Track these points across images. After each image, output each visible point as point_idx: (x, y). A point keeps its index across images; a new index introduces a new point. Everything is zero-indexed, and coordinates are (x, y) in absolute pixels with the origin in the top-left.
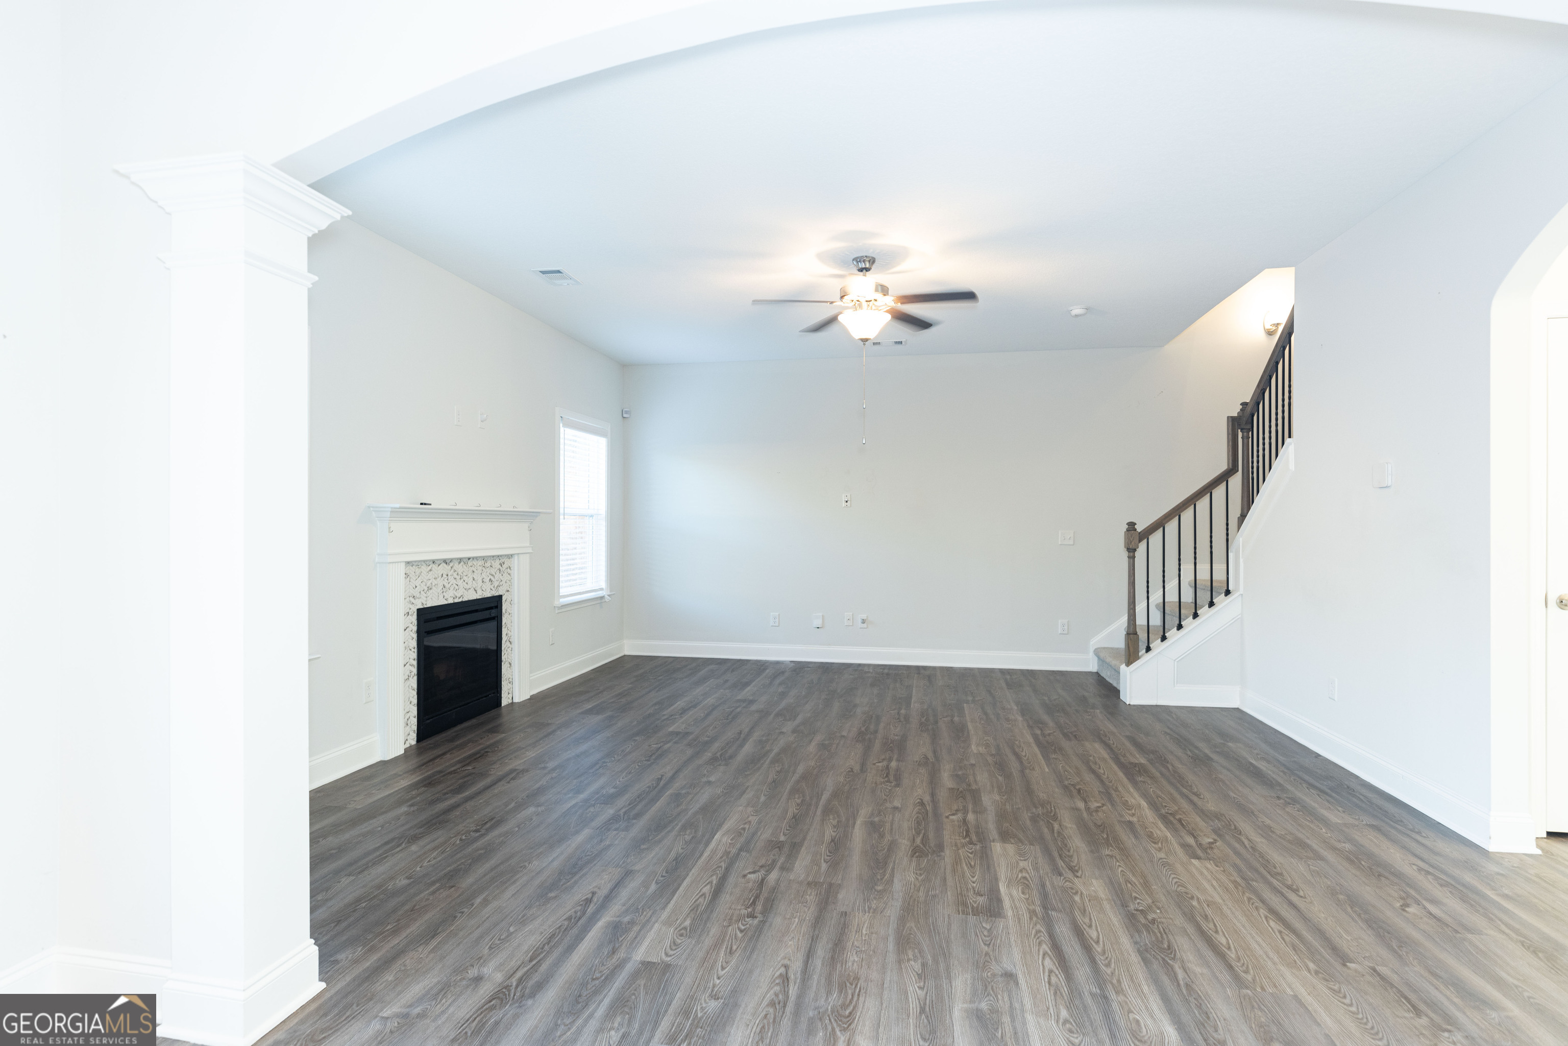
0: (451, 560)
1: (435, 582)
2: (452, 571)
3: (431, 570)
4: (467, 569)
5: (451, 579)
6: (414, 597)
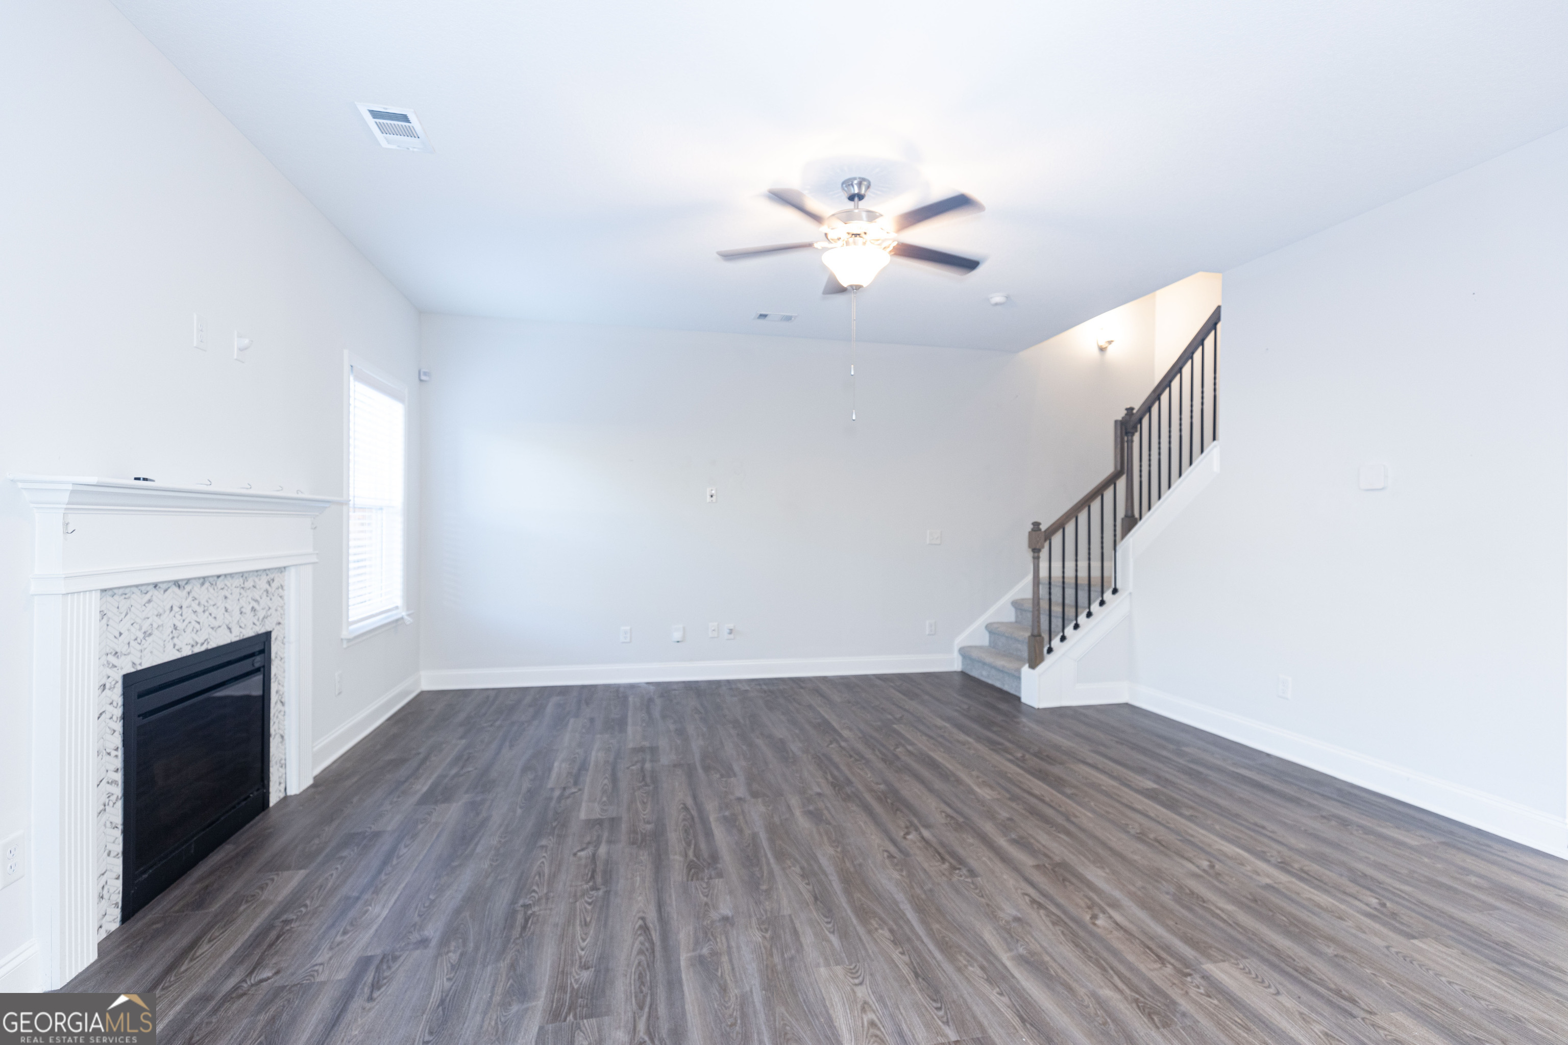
0: (188, 581)
2: (190, 599)
3: (149, 601)
5: (188, 613)
6: (116, 653)
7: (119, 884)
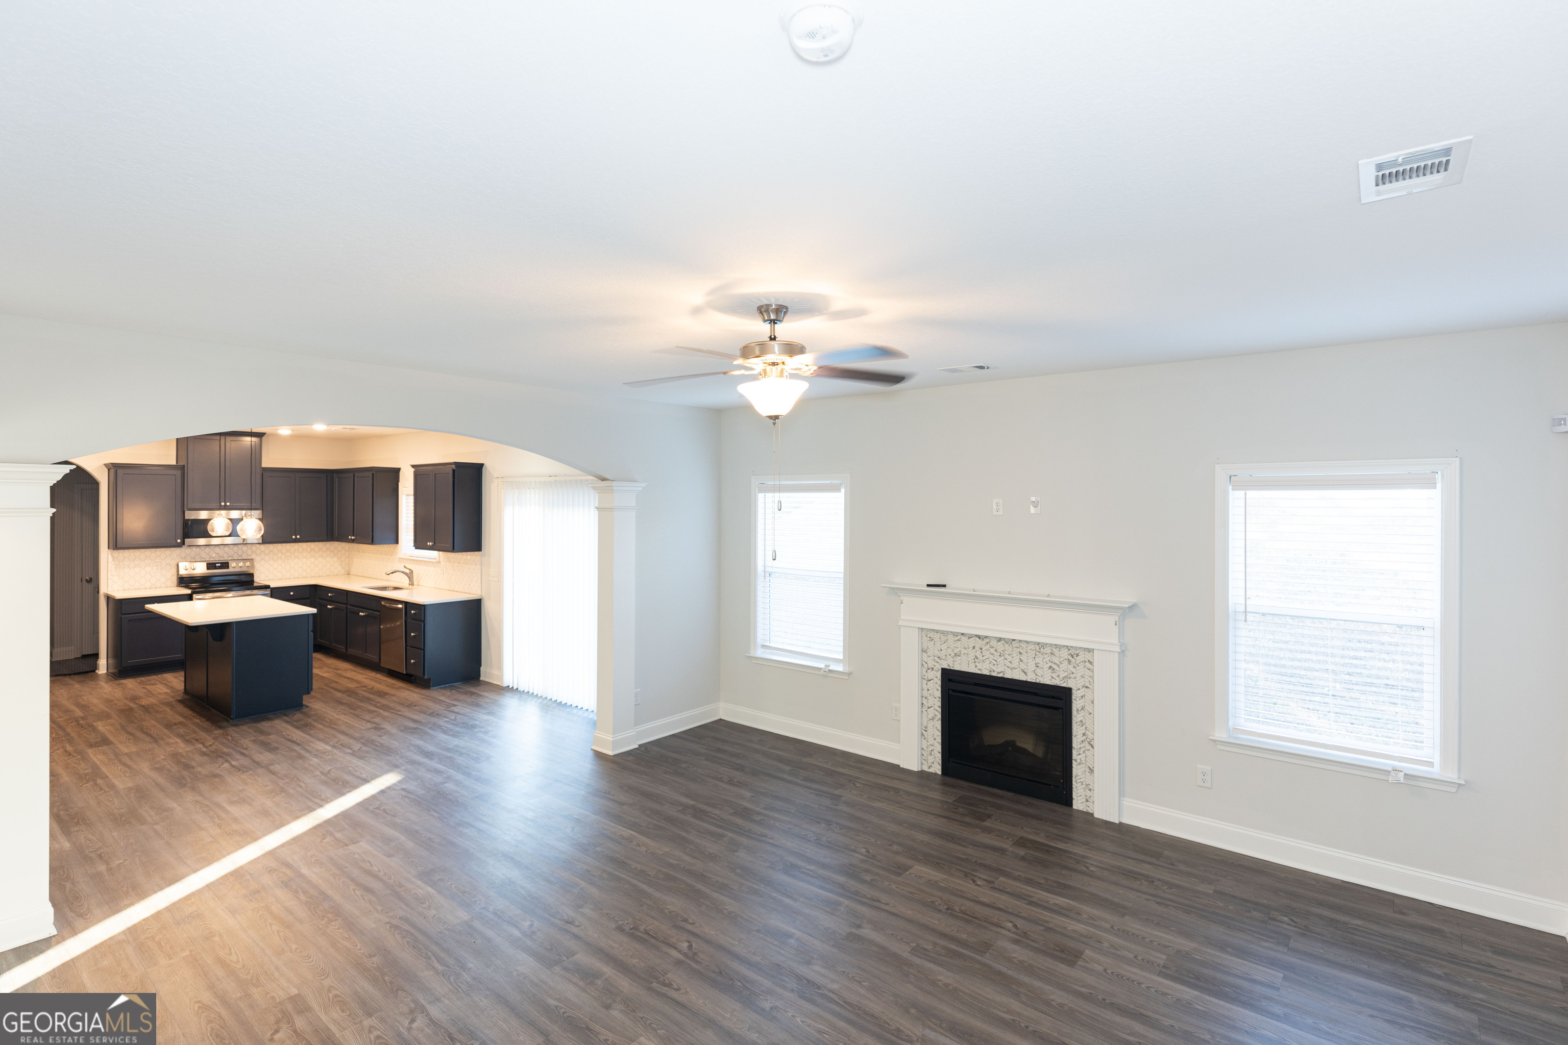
1: (963, 651)
2: (988, 646)
3: (958, 640)
4: (1011, 649)
5: (987, 655)
6: (939, 657)
7: (940, 755)
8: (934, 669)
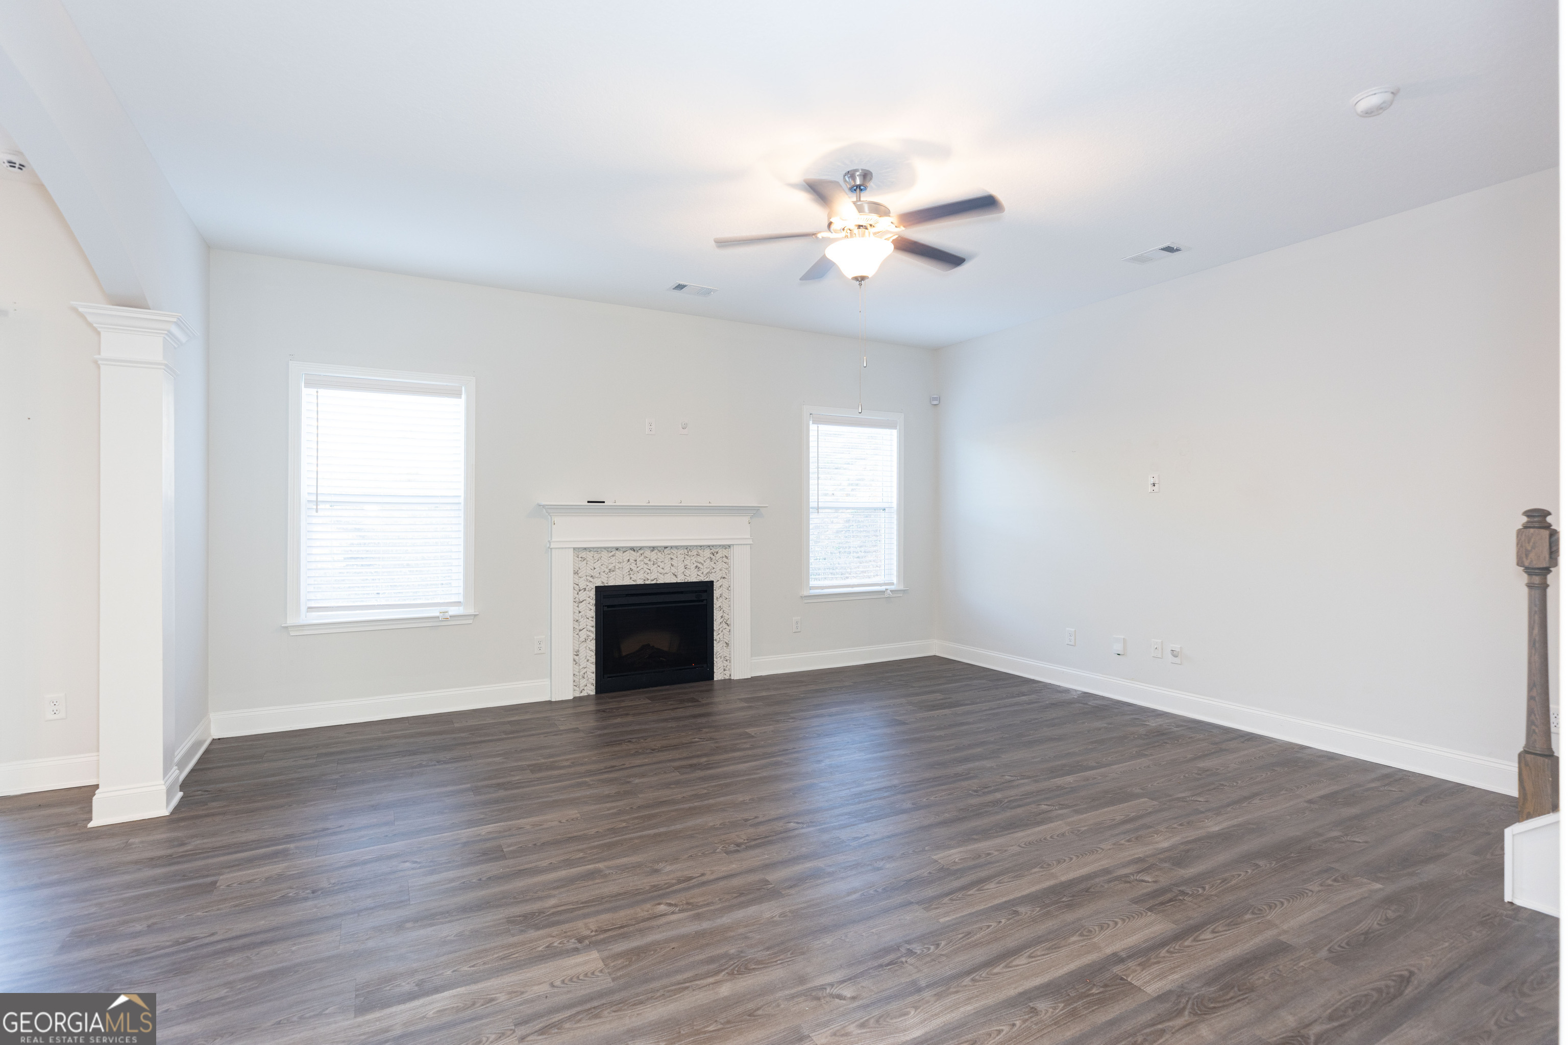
8: (587, 589)
